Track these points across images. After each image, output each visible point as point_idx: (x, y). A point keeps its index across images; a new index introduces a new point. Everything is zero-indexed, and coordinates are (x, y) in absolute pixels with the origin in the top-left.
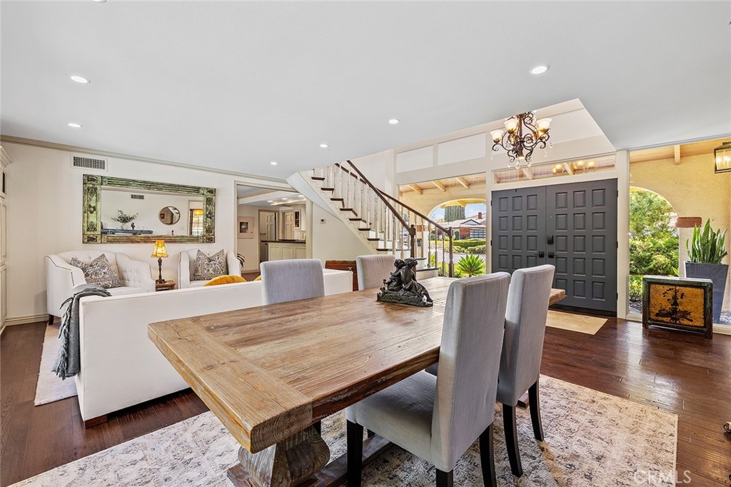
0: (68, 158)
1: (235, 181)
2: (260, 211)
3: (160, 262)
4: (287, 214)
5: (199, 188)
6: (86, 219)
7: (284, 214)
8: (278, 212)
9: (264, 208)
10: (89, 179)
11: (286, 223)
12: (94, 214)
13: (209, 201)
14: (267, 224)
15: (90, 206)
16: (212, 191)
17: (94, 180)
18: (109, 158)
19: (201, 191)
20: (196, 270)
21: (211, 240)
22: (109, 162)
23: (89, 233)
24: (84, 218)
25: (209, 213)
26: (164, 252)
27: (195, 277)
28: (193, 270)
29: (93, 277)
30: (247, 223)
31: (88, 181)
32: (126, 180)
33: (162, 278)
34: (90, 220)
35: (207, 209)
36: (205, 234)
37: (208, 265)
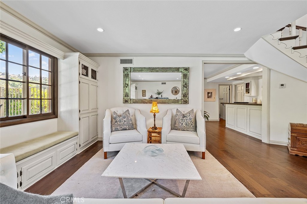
0: (118, 60)
1: (203, 61)
2: (219, 85)
3: (155, 115)
4: (238, 86)
5: (179, 68)
6: (124, 90)
7: (236, 86)
8: (232, 85)
9: (222, 83)
10: (125, 69)
11: (237, 92)
12: (127, 88)
13: (185, 76)
14: (224, 93)
15: (126, 84)
16: (186, 69)
17: (127, 70)
18: (135, 58)
19: (180, 70)
20: (175, 123)
21: (186, 102)
22: (135, 59)
23: (125, 98)
24: (123, 90)
25: (185, 84)
26: (156, 110)
27: (174, 127)
28: (173, 122)
29: (119, 123)
30: (212, 93)
31: (125, 70)
32: (141, 68)
33: (156, 126)
34: (126, 91)
35: (184, 81)
36: (182, 98)
37: (182, 120)
